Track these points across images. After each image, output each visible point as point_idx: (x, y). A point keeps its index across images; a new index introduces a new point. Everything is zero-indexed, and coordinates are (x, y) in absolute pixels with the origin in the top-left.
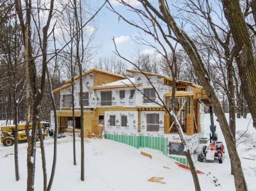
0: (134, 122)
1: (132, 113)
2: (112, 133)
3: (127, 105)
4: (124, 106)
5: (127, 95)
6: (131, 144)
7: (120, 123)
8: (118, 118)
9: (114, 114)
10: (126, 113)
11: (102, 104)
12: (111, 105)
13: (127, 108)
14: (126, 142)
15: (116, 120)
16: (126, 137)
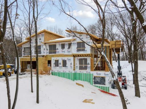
0: (71, 64)
1: (69, 58)
2: (56, 72)
3: (66, 53)
4: (64, 54)
5: (66, 47)
6: (69, 78)
7: (61, 65)
8: (61, 62)
9: (57, 59)
10: (65, 58)
11: (50, 53)
12: (56, 53)
13: (66, 55)
14: (66, 77)
15: (59, 63)
16: (66, 74)
